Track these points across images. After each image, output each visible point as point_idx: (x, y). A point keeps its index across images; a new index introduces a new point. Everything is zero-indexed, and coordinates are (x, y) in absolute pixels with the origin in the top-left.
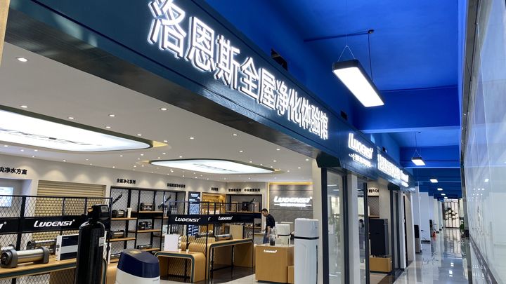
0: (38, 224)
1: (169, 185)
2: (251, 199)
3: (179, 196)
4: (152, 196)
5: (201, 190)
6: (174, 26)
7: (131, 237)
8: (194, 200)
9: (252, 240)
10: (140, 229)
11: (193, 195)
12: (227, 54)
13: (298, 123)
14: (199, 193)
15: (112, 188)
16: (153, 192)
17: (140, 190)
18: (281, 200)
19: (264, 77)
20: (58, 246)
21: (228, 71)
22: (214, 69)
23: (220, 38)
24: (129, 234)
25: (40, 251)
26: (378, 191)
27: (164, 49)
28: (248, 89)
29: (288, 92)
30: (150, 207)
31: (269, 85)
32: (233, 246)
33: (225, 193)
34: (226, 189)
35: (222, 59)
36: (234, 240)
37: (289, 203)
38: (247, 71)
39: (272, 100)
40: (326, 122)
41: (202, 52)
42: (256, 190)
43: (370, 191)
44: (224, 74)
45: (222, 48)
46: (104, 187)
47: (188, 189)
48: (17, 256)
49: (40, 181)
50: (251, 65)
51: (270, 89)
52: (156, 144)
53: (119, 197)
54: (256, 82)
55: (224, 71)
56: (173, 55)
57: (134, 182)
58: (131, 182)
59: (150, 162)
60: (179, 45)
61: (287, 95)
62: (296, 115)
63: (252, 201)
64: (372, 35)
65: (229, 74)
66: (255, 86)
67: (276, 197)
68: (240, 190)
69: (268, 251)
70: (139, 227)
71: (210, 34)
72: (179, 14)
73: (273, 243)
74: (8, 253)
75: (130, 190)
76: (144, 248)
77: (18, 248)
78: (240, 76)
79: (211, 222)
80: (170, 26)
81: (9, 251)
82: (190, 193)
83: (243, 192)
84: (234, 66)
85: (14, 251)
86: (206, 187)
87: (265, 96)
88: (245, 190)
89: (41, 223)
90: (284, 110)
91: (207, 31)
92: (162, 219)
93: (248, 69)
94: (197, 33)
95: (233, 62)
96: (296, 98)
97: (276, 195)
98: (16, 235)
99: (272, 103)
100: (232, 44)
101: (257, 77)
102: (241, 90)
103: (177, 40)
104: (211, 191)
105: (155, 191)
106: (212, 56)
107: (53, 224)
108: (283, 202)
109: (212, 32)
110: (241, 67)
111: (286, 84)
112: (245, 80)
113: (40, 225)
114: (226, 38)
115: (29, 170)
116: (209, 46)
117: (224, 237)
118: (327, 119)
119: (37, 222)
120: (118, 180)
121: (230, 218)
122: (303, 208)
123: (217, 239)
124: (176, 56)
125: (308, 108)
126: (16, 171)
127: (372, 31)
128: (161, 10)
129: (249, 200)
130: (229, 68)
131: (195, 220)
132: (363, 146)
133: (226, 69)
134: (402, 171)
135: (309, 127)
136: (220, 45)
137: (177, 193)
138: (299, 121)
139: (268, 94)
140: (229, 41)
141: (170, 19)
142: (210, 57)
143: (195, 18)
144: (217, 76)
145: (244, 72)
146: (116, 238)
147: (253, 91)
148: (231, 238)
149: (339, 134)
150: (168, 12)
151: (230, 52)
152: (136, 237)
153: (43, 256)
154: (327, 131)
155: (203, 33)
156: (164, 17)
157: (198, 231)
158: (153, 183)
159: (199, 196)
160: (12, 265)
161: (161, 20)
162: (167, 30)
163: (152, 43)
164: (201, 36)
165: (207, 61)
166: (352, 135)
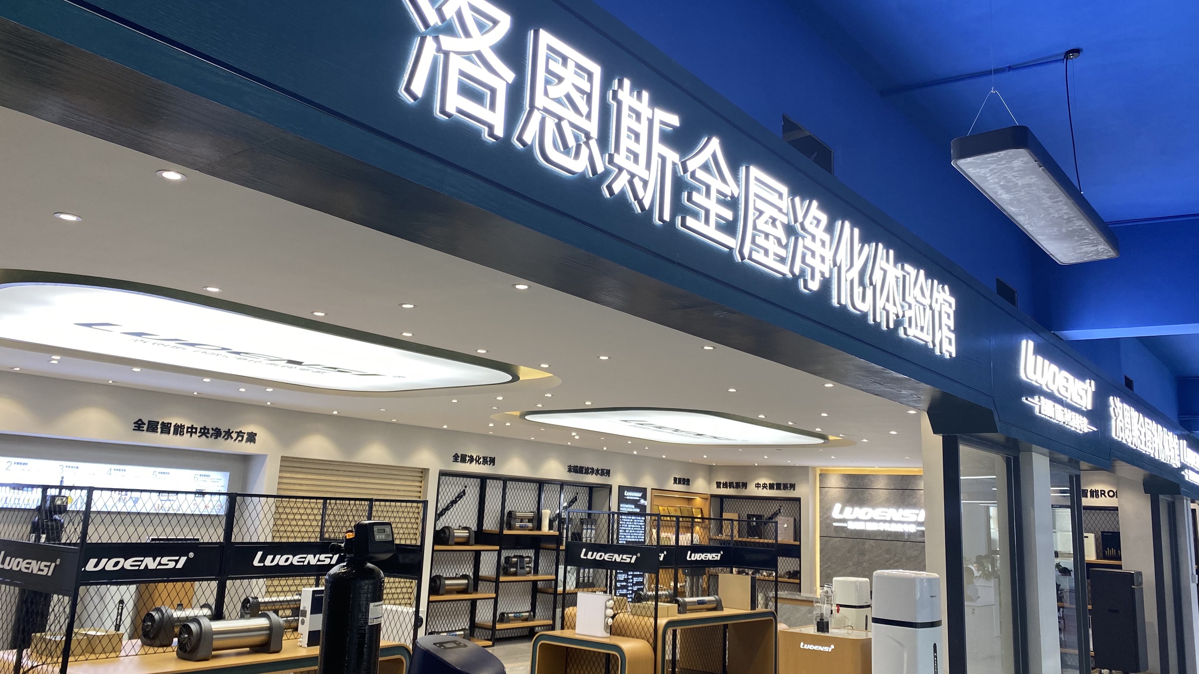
0: (262, 560)
1: (575, 469)
2: (773, 507)
3: (595, 496)
4: (534, 495)
5: (648, 482)
6: (479, 54)
7: (485, 592)
8: (630, 508)
9: (774, 615)
10: (507, 573)
11: (629, 495)
12: (642, 128)
13: (865, 315)
14: (644, 491)
15: (442, 474)
16: (535, 486)
17: (506, 480)
18: (849, 512)
19: (754, 188)
20: (304, 614)
21: (645, 175)
22: (600, 169)
23: (621, 85)
24: (481, 584)
25: (262, 622)
26: (1115, 494)
27: (449, 115)
28: (707, 221)
29: (830, 229)
30: (530, 521)
31: (769, 211)
32: (726, 626)
33: (709, 492)
34: (710, 482)
35: (626, 142)
36: (726, 612)
37: (872, 520)
38: (701, 175)
39: (782, 252)
40: (951, 312)
41: (565, 125)
42: (785, 487)
43: (1095, 494)
44: (631, 183)
45: (625, 111)
46: (424, 472)
47: (617, 480)
48: (212, 633)
49: (284, 459)
50: (714, 156)
51: (774, 220)
52: (526, 373)
53: (460, 496)
54: (732, 203)
55: (633, 175)
56: (477, 134)
57: (492, 461)
58: (485, 461)
59: (523, 415)
60: (492, 107)
61: (827, 237)
62: (858, 290)
63: (776, 514)
64: (1075, 62)
65: (645, 183)
66: (728, 215)
67: (838, 507)
68: (745, 485)
69: (811, 647)
70: (503, 568)
71: (590, 75)
72: (495, 22)
73: (823, 626)
74: (194, 627)
75: (483, 480)
76: (517, 618)
77: (218, 615)
78: (679, 185)
79: (666, 564)
80: (466, 55)
81: (195, 620)
82: (622, 489)
83: (752, 490)
84: (663, 159)
85: (206, 623)
86: (661, 477)
87: (760, 240)
88: (758, 486)
89: (270, 558)
90: (818, 277)
91: (578, 66)
92: (558, 550)
93: (705, 167)
94: (548, 71)
95: (658, 148)
96: (857, 246)
97: (837, 501)
98: (214, 584)
99: (782, 260)
100: (656, 102)
101: (731, 188)
102: (683, 224)
103: (489, 92)
104: (671, 486)
105: (541, 484)
106: (594, 134)
107: (295, 560)
108: (857, 520)
109: (596, 69)
110: (684, 165)
111: (823, 207)
112: (696, 197)
113: (268, 562)
114: (638, 86)
115: (262, 435)
116: (584, 109)
117: (700, 603)
118: (953, 301)
119: (260, 554)
120: (456, 458)
121: (716, 556)
122: (910, 534)
123: (683, 608)
124: (486, 137)
125: (894, 272)
126: (234, 435)
127: (1077, 51)
128: (439, 11)
129: (767, 511)
130: (648, 166)
131: (626, 558)
132: (1065, 373)
133: (640, 170)
134: (1184, 443)
135: (898, 323)
136: (619, 103)
137: (591, 488)
138: (865, 307)
139: (767, 236)
140: (645, 95)
141: (467, 34)
142: (588, 136)
143: (542, 33)
144: (609, 188)
145: (693, 175)
146: (450, 592)
147: (720, 227)
148: (718, 606)
149: (991, 343)
150: (459, 14)
151: (651, 122)
152: (497, 592)
153: (270, 636)
154: (953, 336)
155: (568, 73)
156: (448, 29)
157: (641, 583)
158: (535, 464)
159: (644, 497)
160: (200, 655)
161: (436, 39)
162: (456, 64)
163: (410, 100)
164: (560, 79)
165: (578, 147)
166: (1031, 344)
